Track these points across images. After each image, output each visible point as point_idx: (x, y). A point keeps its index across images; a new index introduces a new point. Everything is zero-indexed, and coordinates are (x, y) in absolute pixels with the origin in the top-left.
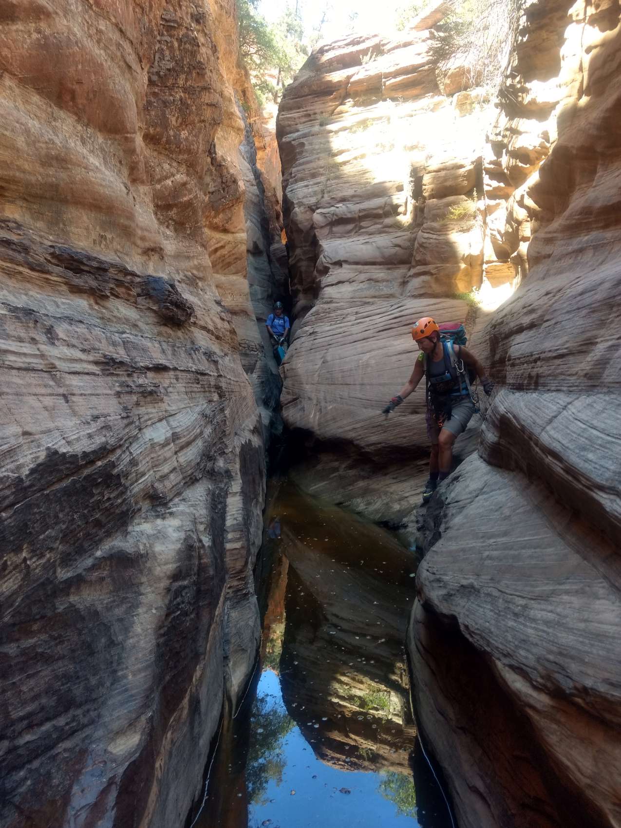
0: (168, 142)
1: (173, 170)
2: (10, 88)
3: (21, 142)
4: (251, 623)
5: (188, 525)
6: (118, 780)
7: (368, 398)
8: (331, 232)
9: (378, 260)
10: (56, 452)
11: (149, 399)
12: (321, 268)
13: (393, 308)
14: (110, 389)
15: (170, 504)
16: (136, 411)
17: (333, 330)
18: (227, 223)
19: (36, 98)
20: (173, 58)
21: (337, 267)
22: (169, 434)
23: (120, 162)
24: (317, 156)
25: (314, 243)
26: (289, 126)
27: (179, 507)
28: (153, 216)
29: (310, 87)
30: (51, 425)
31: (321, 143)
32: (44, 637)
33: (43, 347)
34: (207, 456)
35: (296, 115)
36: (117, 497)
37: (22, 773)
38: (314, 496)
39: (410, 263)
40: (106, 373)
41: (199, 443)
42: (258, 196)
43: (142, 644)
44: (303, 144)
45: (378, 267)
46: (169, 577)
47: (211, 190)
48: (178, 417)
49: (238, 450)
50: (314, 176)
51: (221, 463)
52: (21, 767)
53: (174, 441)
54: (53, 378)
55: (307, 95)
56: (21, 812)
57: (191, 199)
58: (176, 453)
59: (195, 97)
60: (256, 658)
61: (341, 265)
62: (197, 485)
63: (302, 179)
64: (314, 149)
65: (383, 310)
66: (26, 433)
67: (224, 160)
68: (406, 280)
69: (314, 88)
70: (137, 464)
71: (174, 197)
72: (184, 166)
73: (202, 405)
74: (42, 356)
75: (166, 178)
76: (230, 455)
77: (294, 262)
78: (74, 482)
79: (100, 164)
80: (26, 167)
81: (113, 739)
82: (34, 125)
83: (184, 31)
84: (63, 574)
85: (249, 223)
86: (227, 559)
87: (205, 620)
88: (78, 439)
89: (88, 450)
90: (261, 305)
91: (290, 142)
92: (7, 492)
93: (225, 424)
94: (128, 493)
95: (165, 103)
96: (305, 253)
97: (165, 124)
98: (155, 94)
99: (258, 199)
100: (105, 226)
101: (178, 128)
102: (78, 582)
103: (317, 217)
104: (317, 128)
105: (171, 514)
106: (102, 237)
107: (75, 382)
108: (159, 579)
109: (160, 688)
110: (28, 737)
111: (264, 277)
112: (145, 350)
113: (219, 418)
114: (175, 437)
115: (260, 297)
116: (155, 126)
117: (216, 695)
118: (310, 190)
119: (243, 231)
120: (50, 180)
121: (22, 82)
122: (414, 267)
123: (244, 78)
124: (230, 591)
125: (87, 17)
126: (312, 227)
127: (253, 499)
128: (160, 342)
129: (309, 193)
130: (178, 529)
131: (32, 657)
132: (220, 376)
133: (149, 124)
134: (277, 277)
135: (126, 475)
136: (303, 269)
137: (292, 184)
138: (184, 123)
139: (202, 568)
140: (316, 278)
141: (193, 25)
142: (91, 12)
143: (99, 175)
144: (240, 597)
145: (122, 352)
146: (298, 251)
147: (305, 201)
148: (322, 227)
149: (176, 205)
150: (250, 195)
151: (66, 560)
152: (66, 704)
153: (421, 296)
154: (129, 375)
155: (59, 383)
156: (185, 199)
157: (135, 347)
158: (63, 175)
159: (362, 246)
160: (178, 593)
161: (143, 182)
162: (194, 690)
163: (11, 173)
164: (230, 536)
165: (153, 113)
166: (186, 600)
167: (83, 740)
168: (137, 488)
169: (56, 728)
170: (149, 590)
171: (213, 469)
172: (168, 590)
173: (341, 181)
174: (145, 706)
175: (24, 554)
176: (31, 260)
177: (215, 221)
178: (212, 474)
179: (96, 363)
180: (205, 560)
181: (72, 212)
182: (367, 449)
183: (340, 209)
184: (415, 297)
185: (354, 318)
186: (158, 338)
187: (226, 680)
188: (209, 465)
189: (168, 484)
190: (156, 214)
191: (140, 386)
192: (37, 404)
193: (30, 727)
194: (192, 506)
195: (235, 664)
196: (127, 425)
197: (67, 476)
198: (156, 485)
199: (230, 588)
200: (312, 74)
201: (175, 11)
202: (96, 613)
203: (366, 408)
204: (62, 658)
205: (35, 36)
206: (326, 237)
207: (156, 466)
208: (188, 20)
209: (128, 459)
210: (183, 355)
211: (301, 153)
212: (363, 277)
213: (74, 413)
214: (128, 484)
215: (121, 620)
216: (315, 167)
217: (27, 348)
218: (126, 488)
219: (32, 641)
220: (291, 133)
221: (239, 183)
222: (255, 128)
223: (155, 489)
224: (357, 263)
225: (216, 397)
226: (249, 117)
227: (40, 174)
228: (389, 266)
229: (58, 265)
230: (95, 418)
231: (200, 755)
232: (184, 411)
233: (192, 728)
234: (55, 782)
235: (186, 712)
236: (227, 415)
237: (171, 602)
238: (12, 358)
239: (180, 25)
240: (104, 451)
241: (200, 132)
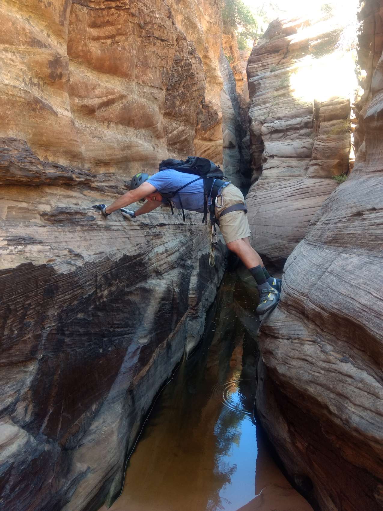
0: (175, 113)
1: (178, 126)
2: (113, 127)
3: (116, 145)
4: (198, 328)
5: (169, 283)
6: (140, 348)
7: (275, 233)
8: (271, 137)
9: (293, 155)
10: (126, 255)
11: (157, 237)
12: (263, 158)
13: (298, 183)
14: (143, 234)
15: (163, 275)
16: (151, 242)
17: (265, 194)
18: (211, 136)
19: (121, 127)
20: (178, 76)
21: (271, 158)
22: (164, 250)
23: (151, 137)
24: (267, 91)
25: (262, 143)
26: (253, 72)
27: (166, 276)
28: (167, 151)
29: (266, 48)
30: (124, 247)
31: (270, 83)
32: (122, 305)
33: (122, 223)
34: (181, 258)
35: (257, 66)
36: (143, 270)
37: (116, 338)
38: (245, 282)
39: (311, 157)
40: (142, 229)
41: (178, 253)
42: (233, 114)
43: (150, 316)
44: (260, 84)
45: (293, 159)
46: (160, 298)
47: (203, 120)
48: (168, 243)
49: (199, 257)
50: (265, 103)
51: (189, 262)
52: (116, 336)
53: (166, 252)
54: (125, 232)
55: (264, 54)
56: (115, 347)
57: (186, 137)
58: (167, 257)
59: (189, 89)
60: (199, 342)
61: (274, 158)
62: (175, 269)
63: (258, 105)
64: (266, 87)
65: (293, 184)
66: (118, 249)
67: (210, 102)
68: (308, 167)
69: (268, 49)
70: (151, 260)
71: (178, 139)
72: (183, 122)
73: (181, 238)
74: (122, 225)
75: (174, 130)
76: (194, 259)
77: (252, 152)
78: (130, 264)
79: (143, 142)
80: (117, 153)
81: (139, 339)
82: (120, 137)
83: (184, 61)
84: (127, 290)
85: (227, 131)
86: (189, 301)
87: (175, 318)
88: (132, 251)
89: (134, 254)
90: (232, 177)
91: (253, 82)
92: (114, 265)
93: (192, 246)
94: (147, 269)
95: (174, 97)
96: (257, 148)
97: (174, 105)
98: (169, 94)
99: (233, 116)
100: (144, 166)
101: (180, 106)
102: (131, 293)
103: (264, 129)
104: (268, 74)
105: (163, 278)
106: (143, 170)
107: (131, 233)
108: (156, 298)
109: (155, 333)
110: (117, 330)
111: (236, 161)
112: (157, 218)
113: (189, 243)
114: (166, 251)
115: (231, 172)
116: (169, 108)
117: (180, 349)
118: (262, 112)
119: (221, 139)
120: (124, 155)
121: (116, 123)
122: (312, 160)
123: (231, 40)
124: (190, 314)
125: (139, 90)
126: (261, 135)
127: (209, 280)
128: (163, 214)
129: (261, 114)
130: (165, 284)
131: (118, 310)
132: (192, 225)
133: (166, 109)
134: (246, 158)
135: (147, 263)
136: (256, 157)
137: (252, 108)
138: (184, 102)
139: (174, 299)
140: (261, 164)
141: (189, 57)
142: (141, 87)
143: (142, 147)
144: (195, 317)
145: (148, 220)
146: (254, 147)
147: (258, 118)
148: (266, 134)
149: (178, 142)
150: (228, 114)
151: (128, 286)
152: (127, 326)
153: (313, 177)
154: (150, 229)
155: (127, 234)
156: (183, 138)
157: (153, 217)
158: (129, 152)
159: (286, 147)
160: (164, 305)
161: (162, 138)
162: (169, 340)
163: (112, 157)
164: (191, 292)
165: (168, 103)
166: (167, 308)
167: (132, 336)
168: (150, 268)
169: (124, 331)
170: (153, 301)
171: (184, 265)
172: (160, 303)
173: (280, 106)
174: (150, 333)
175: (117, 282)
176: (118, 191)
177: (205, 136)
178: (183, 266)
179: (139, 225)
180: (175, 296)
181: (132, 164)
182: (272, 260)
183: (276, 124)
184: (311, 177)
185: (277, 188)
186: (163, 212)
187: (185, 346)
188: (182, 263)
189: (162, 268)
190: (168, 150)
191: (154, 233)
192: (121, 241)
193: (118, 327)
194: (172, 277)
195: (189, 341)
196: (148, 247)
197: (129, 262)
198: (158, 268)
199: (190, 312)
200: (267, 41)
201: (180, 54)
202: (136, 304)
203: (273, 238)
204: (126, 312)
205: (121, 105)
206: (268, 140)
207: (158, 261)
208: (186, 55)
209: (148, 258)
210: (173, 218)
211: (259, 88)
212: (285, 164)
213: (131, 243)
214: (147, 266)
215: (143, 308)
216: (265, 97)
217: (118, 224)
218: (147, 268)
219: (119, 305)
220: (254, 77)
221: (219, 114)
222: (237, 69)
223: (158, 269)
224: (282, 157)
225: (189, 234)
226: (234, 62)
227: (121, 154)
228: (300, 159)
229: (126, 190)
230: (137, 245)
231: (171, 364)
232: (172, 241)
233: (168, 354)
234: (124, 344)
235: (165, 345)
236: (194, 242)
237: (160, 307)
238: (114, 227)
239: (182, 60)
240: (139, 255)
241: (191, 105)
